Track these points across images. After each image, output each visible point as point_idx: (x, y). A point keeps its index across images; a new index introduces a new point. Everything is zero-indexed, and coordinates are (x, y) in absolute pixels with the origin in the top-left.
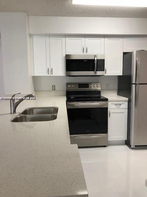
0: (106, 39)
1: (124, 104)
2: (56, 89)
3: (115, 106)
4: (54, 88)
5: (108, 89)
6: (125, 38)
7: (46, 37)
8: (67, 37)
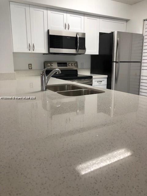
0: (86, 18)
1: (104, 80)
2: (32, 68)
3: (97, 83)
4: (30, 67)
5: (83, 69)
6: (101, 19)
7: (25, 6)
8: (49, 10)
